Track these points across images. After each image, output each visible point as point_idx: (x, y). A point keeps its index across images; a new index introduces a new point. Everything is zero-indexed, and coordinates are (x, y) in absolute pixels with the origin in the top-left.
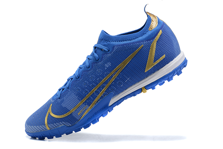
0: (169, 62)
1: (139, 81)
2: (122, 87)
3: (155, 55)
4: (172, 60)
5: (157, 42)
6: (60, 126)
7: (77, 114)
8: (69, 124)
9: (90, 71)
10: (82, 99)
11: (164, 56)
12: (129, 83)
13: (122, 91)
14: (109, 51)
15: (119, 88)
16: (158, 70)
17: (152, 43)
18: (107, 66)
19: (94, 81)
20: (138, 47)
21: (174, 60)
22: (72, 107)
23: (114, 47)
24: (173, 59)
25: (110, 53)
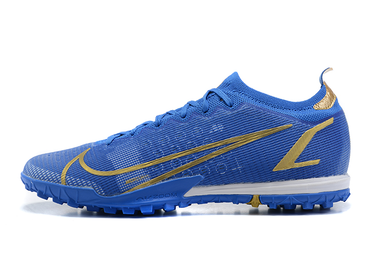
0: (322, 176)
1: (255, 181)
2: (221, 176)
3: (304, 152)
4: (327, 176)
5: (318, 133)
6: (86, 187)
7: (124, 181)
8: (102, 191)
9: (182, 124)
10: (145, 161)
11: (317, 162)
12: (238, 175)
13: (218, 184)
14: (231, 107)
15: (217, 175)
16: (296, 179)
17: (307, 130)
18: (215, 128)
19: (180, 142)
20: (283, 124)
21: (330, 178)
22: (123, 166)
23: (242, 104)
24: (331, 175)
25: (232, 110)
